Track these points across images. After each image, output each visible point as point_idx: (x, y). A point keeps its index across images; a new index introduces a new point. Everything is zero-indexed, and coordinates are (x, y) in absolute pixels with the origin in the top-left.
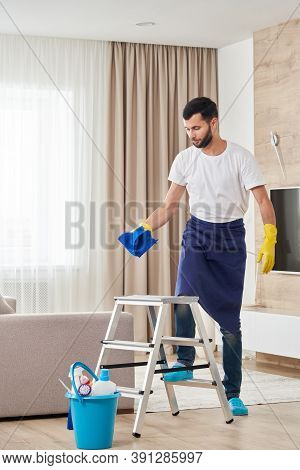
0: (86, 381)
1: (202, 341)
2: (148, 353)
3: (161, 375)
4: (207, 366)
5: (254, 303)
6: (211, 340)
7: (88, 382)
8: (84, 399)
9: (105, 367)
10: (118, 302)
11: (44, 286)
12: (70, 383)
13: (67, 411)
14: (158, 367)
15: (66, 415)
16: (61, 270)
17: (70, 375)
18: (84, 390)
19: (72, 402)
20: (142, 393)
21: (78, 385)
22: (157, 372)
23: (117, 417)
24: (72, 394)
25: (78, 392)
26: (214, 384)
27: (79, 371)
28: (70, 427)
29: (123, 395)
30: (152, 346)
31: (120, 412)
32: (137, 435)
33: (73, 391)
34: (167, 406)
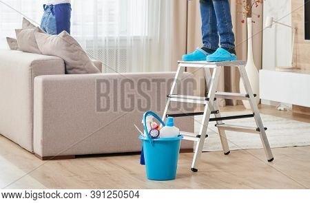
0: (155, 126)
1: (248, 96)
2: (205, 105)
3: (215, 122)
4: (252, 116)
5: (291, 66)
6: (255, 95)
7: (157, 127)
8: (153, 140)
9: (170, 115)
10: (180, 65)
11: (123, 52)
12: (143, 128)
13: (140, 150)
14: (213, 116)
15: (140, 153)
16: (137, 39)
17: (143, 122)
18: (154, 133)
19: (144, 143)
20: (199, 136)
21: (149, 129)
22: (211, 120)
23: (179, 155)
24: (144, 136)
25: (149, 134)
26: (258, 130)
27: (150, 118)
28: (143, 162)
29: (185, 138)
30: (208, 99)
31: (182, 151)
32: (195, 170)
33: (145, 134)
34: (220, 147)
